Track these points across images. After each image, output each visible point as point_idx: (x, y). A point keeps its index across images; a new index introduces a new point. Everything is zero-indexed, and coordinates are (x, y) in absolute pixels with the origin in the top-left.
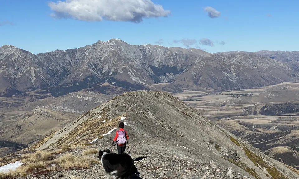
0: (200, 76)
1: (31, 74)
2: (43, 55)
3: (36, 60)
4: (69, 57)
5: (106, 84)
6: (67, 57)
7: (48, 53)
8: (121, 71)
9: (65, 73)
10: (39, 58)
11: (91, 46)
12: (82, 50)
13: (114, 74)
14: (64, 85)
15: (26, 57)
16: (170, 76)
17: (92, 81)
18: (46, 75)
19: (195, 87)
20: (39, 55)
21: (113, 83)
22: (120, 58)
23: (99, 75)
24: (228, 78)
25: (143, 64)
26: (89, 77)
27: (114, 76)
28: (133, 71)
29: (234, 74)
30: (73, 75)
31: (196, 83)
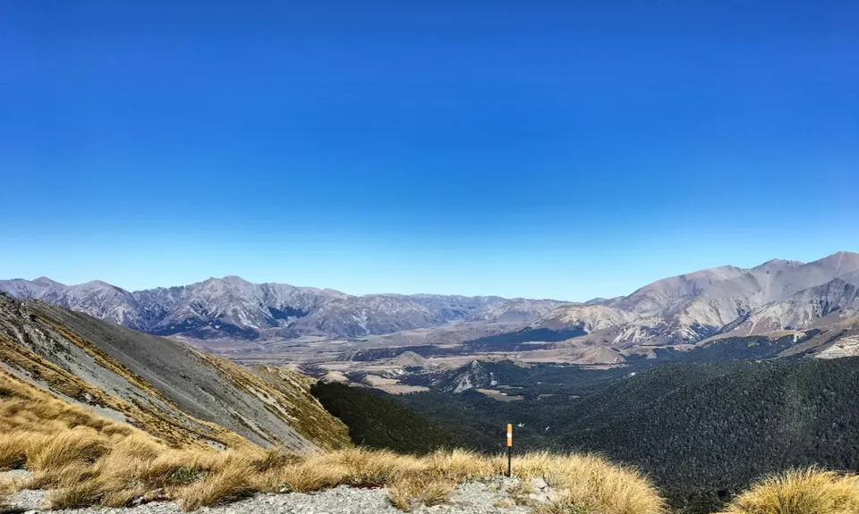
0: (325, 320)
1: (117, 315)
2: (141, 293)
3: (129, 298)
4: (173, 295)
5: (209, 327)
6: (170, 296)
7: (147, 291)
8: (230, 313)
9: (164, 314)
10: (135, 296)
11: (200, 283)
12: (189, 288)
13: (221, 316)
14: (157, 328)
15: (116, 295)
16: (291, 319)
17: (192, 325)
18: (137, 318)
19: (317, 332)
20: (134, 293)
21: (217, 327)
22: (231, 298)
23: (203, 318)
24: (357, 323)
25: (261, 305)
26: (190, 319)
27: (220, 319)
28: (245, 313)
29: (365, 318)
30: (171, 317)
31: (319, 327)
